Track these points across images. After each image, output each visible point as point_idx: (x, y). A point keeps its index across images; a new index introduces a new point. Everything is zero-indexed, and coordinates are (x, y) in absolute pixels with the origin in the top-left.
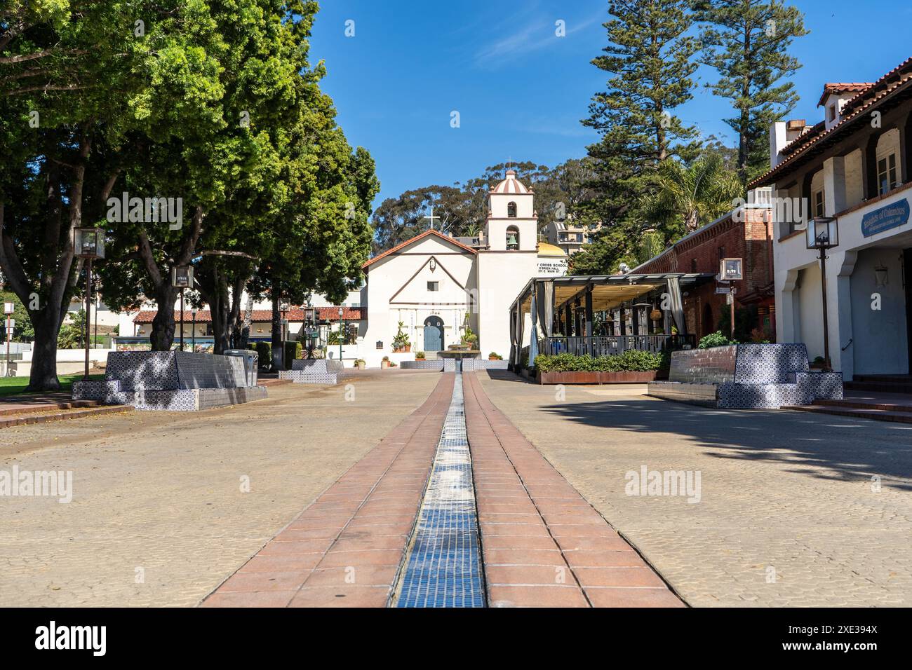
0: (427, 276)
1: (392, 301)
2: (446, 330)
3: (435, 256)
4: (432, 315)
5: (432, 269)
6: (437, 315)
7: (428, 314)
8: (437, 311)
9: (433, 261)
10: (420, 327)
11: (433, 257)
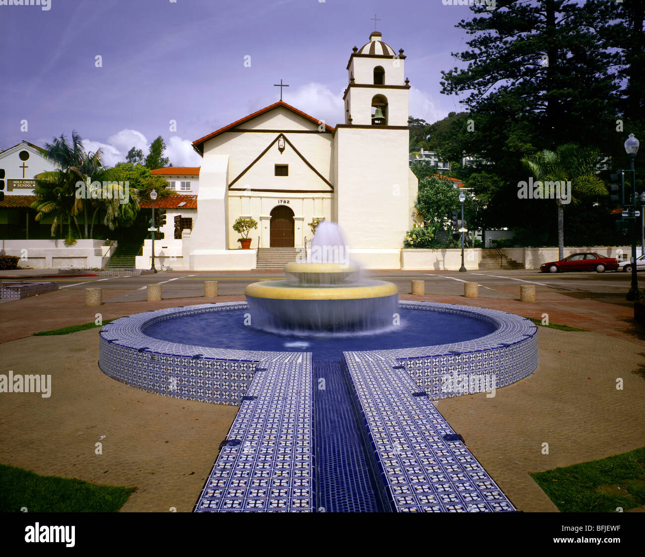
0: (275, 158)
1: (232, 187)
2: (296, 222)
3: (284, 134)
4: (280, 204)
5: (281, 150)
6: (286, 204)
7: (276, 203)
8: (286, 200)
9: (282, 139)
10: (266, 218)
11: (281, 135)
